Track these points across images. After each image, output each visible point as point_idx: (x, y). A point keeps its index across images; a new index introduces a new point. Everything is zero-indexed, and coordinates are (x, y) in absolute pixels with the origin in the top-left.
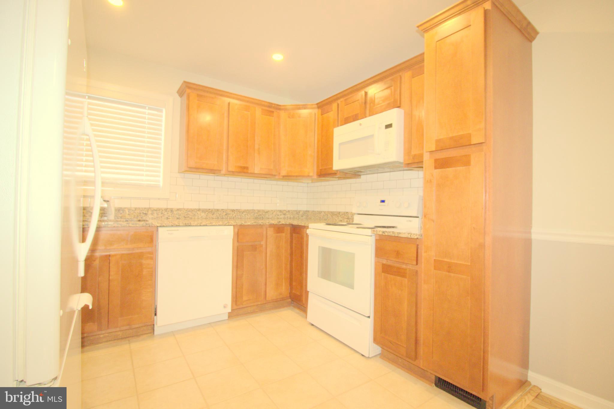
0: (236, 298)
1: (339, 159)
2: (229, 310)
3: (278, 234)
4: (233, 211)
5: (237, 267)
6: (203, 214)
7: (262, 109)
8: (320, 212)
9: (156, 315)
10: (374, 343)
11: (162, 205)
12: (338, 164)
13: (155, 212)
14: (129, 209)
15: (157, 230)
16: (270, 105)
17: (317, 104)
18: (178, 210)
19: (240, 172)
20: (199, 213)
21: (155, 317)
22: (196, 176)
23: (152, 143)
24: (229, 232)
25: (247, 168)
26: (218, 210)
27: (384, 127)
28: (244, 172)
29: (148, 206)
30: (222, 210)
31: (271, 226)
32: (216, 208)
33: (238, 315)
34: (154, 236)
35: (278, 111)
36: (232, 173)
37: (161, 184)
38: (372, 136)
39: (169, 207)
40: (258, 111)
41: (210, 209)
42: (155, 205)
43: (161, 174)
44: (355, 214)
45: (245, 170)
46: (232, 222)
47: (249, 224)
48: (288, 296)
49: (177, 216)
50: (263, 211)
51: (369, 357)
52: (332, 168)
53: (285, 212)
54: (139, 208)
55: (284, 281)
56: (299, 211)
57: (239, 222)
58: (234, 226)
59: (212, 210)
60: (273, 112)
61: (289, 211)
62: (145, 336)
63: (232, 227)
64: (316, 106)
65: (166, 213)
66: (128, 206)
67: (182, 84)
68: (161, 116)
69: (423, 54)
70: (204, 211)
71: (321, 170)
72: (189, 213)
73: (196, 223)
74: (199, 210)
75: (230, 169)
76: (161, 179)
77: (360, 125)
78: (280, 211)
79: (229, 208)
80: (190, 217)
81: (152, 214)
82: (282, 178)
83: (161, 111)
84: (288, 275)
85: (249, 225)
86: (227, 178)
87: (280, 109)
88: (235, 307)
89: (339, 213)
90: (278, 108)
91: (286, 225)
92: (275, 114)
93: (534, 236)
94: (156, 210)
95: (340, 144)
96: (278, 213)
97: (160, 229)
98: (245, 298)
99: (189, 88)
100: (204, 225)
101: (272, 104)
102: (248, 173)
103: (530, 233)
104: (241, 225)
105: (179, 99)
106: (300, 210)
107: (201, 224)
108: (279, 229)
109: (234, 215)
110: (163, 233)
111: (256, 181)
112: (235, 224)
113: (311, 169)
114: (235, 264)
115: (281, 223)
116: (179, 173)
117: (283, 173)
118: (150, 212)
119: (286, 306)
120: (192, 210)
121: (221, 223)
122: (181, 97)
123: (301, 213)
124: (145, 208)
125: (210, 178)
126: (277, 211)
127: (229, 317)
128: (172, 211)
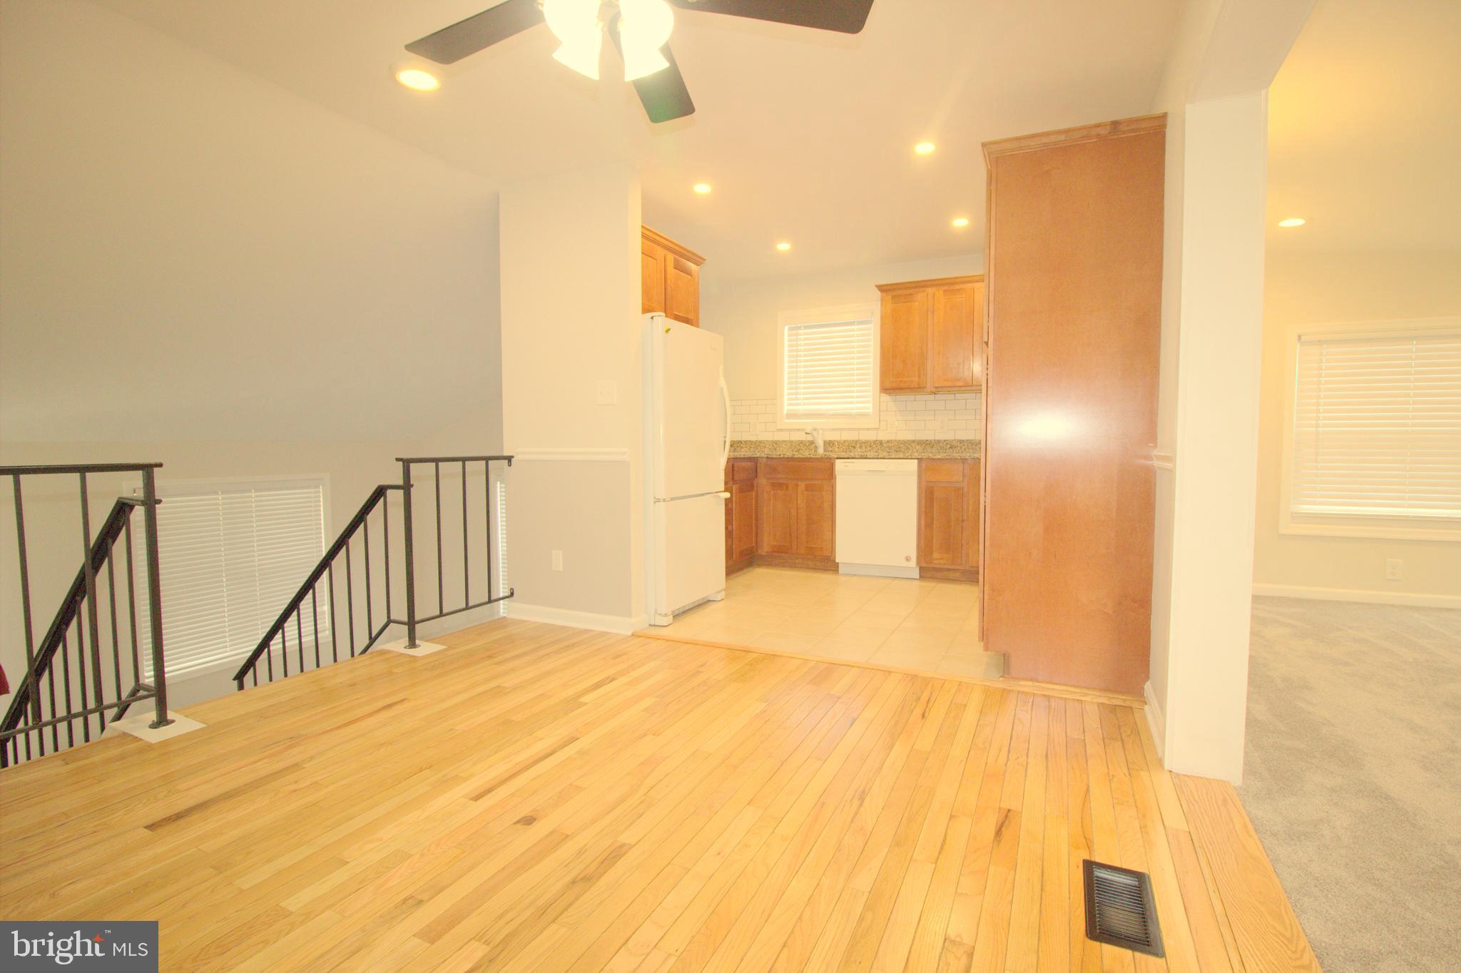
0: (925, 548)
2: (914, 564)
4: (961, 442)
6: (918, 447)
11: (871, 436)
13: (863, 445)
14: (838, 442)
18: (888, 442)
20: (913, 445)
23: (862, 363)
24: (913, 466)
26: (939, 441)
29: (856, 439)
30: (945, 441)
33: (932, 578)
37: (871, 411)
39: (878, 438)
41: (927, 441)
42: (864, 436)
43: (871, 399)
54: (848, 441)
58: (920, 460)
63: (916, 461)
66: (838, 438)
68: (869, 330)
72: (901, 445)
74: (914, 441)
76: (871, 405)
79: (955, 439)
80: (903, 450)
81: (861, 447)
86: (953, 395)
88: (925, 565)
94: (864, 443)
110: (840, 466)
112: (920, 457)
118: (858, 445)
124: (853, 441)
127: (921, 576)
128: (881, 443)
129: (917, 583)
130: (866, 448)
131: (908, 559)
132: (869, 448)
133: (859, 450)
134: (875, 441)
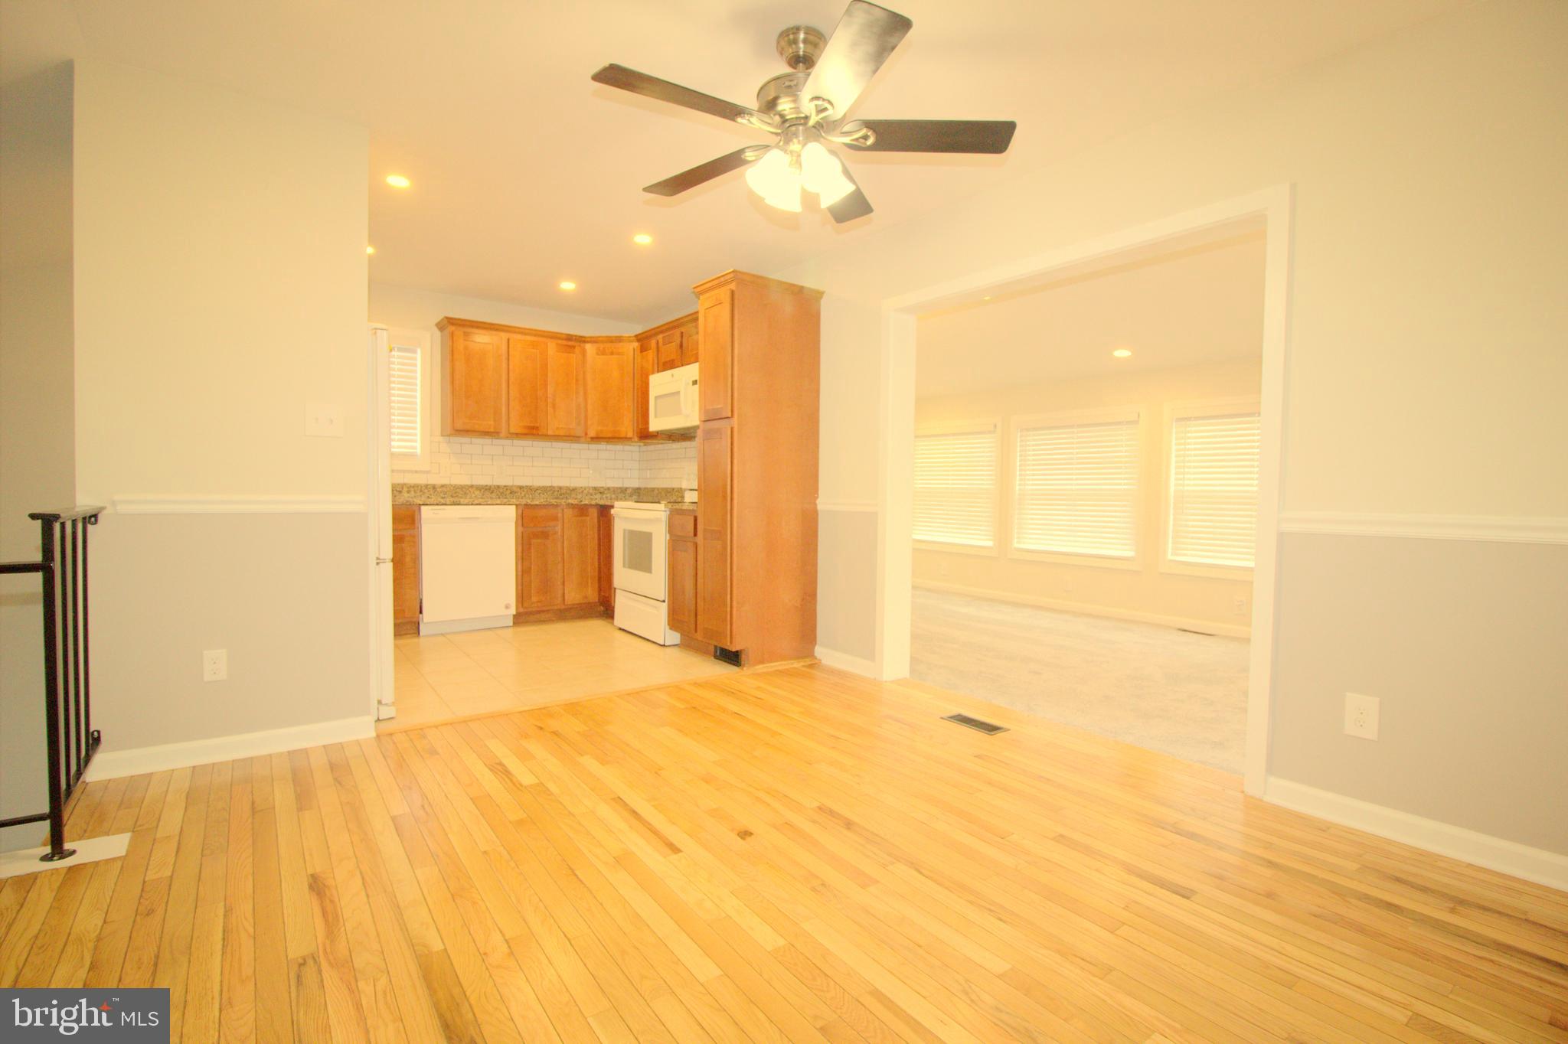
0: (522, 596)
1: (656, 416)
2: (513, 611)
3: (580, 518)
4: (521, 488)
5: (522, 559)
6: (477, 493)
7: (557, 344)
8: (653, 490)
9: (421, 612)
10: (671, 629)
11: (421, 480)
12: (655, 425)
13: (412, 489)
15: (420, 509)
16: (569, 338)
17: (636, 336)
18: (443, 486)
19: (526, 434)
20: (471, 490)
21: (421, 615)
22: (465, 440)
23: (405, 390)
24: (510, 512)
25: (537, 428)
26: (498, 487)
27: (691, 383)
28: (533, 435)
30: (505, 486)
31: (573, 506)
32: (496, 483)
33: (526, 623)
34: (416, 517)
35: (582, 345)
36: (517, 435)
37: (419, 451)
38: (678, 393)
39: (430, 483)
40: (552, 347)
41: (487, 486)
43: (418, 438)
44: (685, 490)
45: (534, 432)
46: (514, 501)
47: (537, 503)
48: (597, 600)
49: (442, 495)
50: (568, 488)
51: (664, 645)
52: (648, 428)
53: (602, 490)
55: (590, 581)
56: (626, 489)
57: (523, 502)
58: (517, 505)
59: (490, 486)
60: (574, 347)
61: (609, 489)
62: (409, 636)
63: (514, 506)
64: (634, 338)
65: (426, 491)
67: (443, 319)
68: (415, 359)
69: (697, 312)
70: (479, 488)
71: (641, 429)
72: (458, 490)
73: (466, 501)
74: (472, 486)
75: (512, 430)
76: (418, 445)
77: (673, 375)
78: (595, 489)
79: (515, 484)
80: (460, 496)
81: (408, 492)
82: (589, 440)
83: (415, 352)
84: (597, 574)
85: (537, 505)
87: (585, 342)
88: (521, 610)
89: (673, 489)
90: (582, 340)
91: (591, 505)
92: (577, 350)
93: (820, 507)
94: (413, 487)
95: (657, 398)
96: (591, 491)
97: (423, 508)
98: (534, 599)
99: (453, 324)
100: (477, 504)
101: (572, 336)
102: (538, 434)
103: (815, 504)
104: (526, 505)
105: (438, 333)
106: (627, 486)
107: (474, 503)
108: (582, 510)
109: (523, 493)
110: (426, 512)
111: (554, 444)
112: (518, 503)
113: (628, 428)
114: (520, 554)
115: (582, 503)
116: (442, 435)
117: (592, 433)
118: (405, 489)
119: (597, 617)
120: (462, 487)
121: (498, 502)
122: (441, 331)
123: (629, 491)
125: (487, 441)
126: (589, 488)
127: (514, 623)
128: (434, 487)
129: (510, 631)
130: (415, 492)
131: (507, 607)
132: (419, 494)
133: (406, 495)
134: (427, 486)
